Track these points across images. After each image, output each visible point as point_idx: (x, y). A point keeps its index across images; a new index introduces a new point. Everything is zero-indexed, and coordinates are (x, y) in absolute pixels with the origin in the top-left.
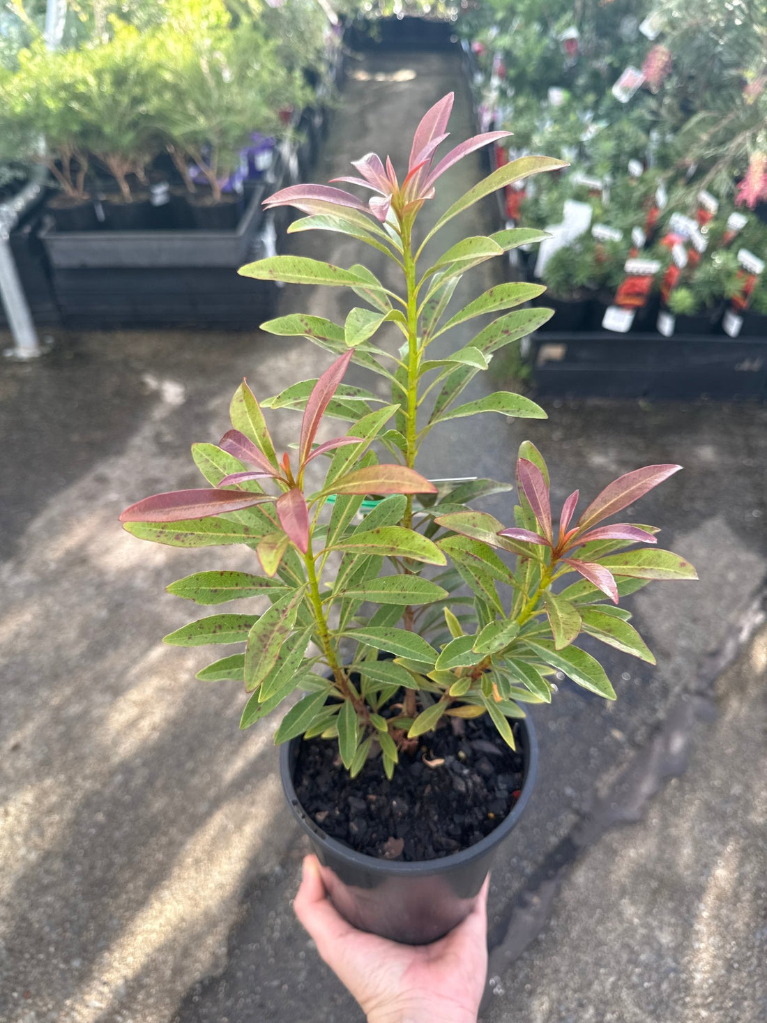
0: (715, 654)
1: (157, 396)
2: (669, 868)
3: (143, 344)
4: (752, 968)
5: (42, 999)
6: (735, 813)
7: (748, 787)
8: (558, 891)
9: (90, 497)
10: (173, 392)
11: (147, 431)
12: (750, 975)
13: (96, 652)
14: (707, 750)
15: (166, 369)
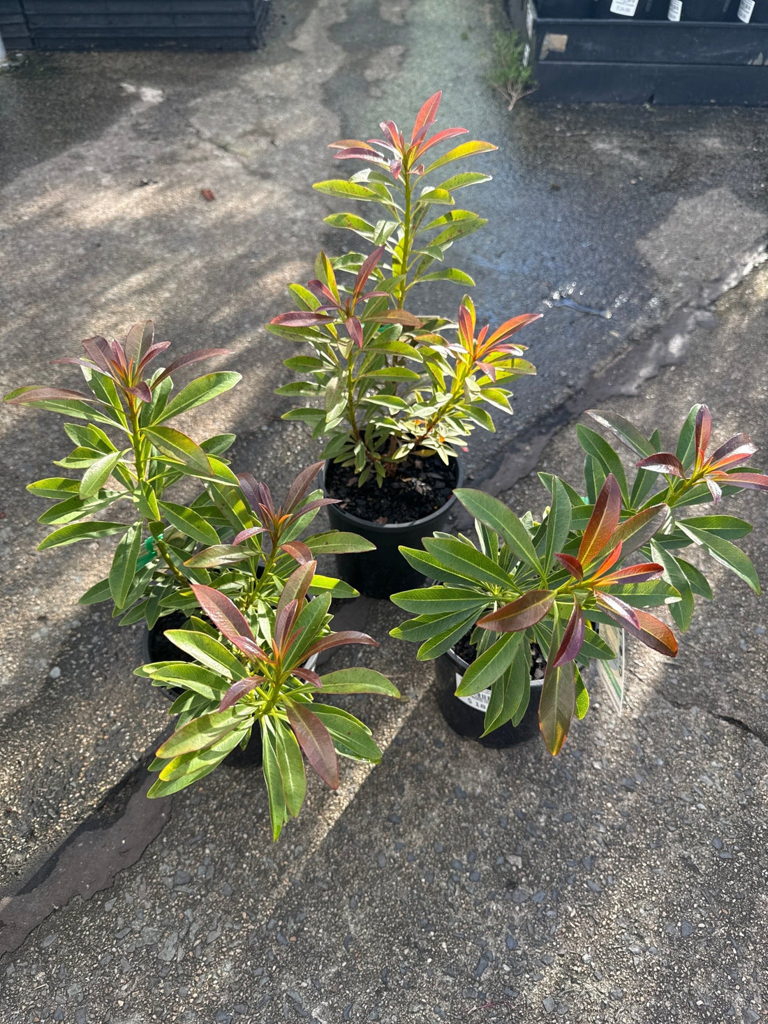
0: (719, 281)
1: (137, 97)
2: (666, 429)
3: (120, 61)
4: (749, 497)
5: (18, 518)
6: (735, 391)
7: (747, 374)
8: (551, 443)
9: (66, 169)
10: (151, 95)
11: (125, 121)
12: (747, 502)
13: (74, 277)
14: (707, 347)
15: (142, 78)
